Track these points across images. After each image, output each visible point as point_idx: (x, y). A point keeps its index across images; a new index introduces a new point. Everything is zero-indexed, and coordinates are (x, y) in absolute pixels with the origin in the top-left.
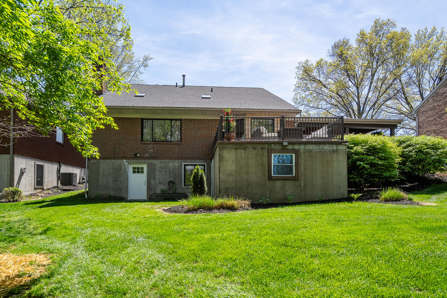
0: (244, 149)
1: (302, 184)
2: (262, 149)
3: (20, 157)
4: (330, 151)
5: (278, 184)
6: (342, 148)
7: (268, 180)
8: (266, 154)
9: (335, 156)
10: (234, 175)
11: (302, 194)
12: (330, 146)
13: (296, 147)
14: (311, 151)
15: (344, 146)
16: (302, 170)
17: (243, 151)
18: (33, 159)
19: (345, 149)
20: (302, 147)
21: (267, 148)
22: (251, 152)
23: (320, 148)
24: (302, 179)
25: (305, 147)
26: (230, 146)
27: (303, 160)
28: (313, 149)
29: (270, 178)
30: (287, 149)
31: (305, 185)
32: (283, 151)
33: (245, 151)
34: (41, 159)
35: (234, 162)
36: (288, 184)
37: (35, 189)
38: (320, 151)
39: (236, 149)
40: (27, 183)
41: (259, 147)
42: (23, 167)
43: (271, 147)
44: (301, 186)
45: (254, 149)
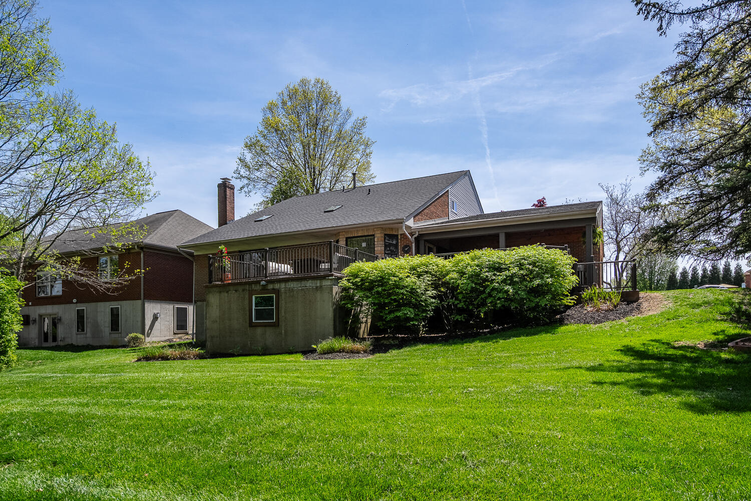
0: (227, 292)
1: (283, 331)
2: (243, 290)
3: (153, 302)
4: (313, 289)
5: (259, 330)
6: (326, 284)
7: (250, 326)
8: (247, 296)
9: (318, 295)
10: (218, 322)
11: (283, 344)
12: (313, 281)
13: (277, 286)
14: (292, 289)
15: (330, 281)
16: (283, 314)
17: (226, 294)
18: (172, 302)
19: (330, 284)
20: (283, 285)
21: (248, 289)
22: (233, 295)
23: (302, 285)
24: (282, 324)
25: (285, 285)
26: (215, 289)
27: (283, 302)
28: (294, 288)
29: (251, 325)
30: (267, 290)
31: (286, 332)
32: (263, 291)
33: (228, 294)
34: (184, 302)
35: (218, 307)
36: (269, 330)
37: (175, 334)
38: (302, 289)
39: (220, 292)
40: (163, 328)
41: (240, 288)
42: (156, 312)
43: (251, 288)
44: (281, 333)
45: (236, 291)
